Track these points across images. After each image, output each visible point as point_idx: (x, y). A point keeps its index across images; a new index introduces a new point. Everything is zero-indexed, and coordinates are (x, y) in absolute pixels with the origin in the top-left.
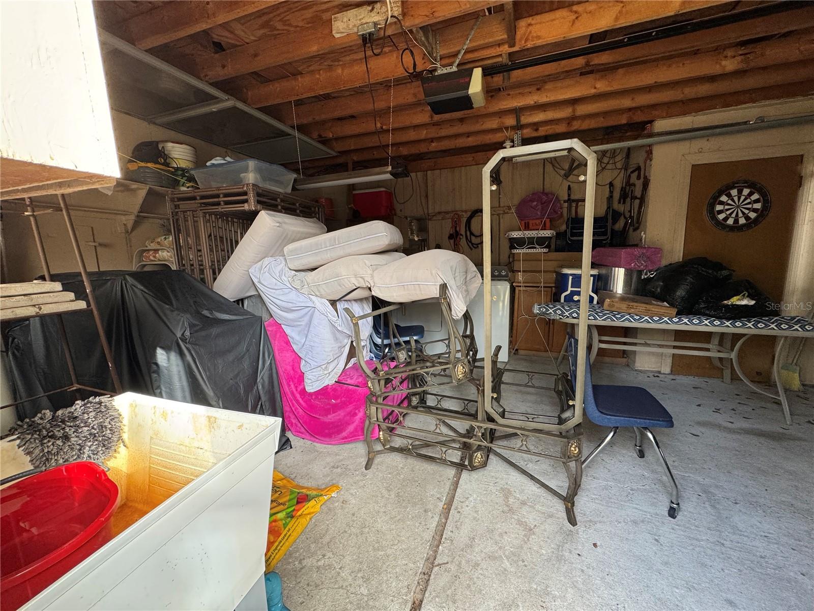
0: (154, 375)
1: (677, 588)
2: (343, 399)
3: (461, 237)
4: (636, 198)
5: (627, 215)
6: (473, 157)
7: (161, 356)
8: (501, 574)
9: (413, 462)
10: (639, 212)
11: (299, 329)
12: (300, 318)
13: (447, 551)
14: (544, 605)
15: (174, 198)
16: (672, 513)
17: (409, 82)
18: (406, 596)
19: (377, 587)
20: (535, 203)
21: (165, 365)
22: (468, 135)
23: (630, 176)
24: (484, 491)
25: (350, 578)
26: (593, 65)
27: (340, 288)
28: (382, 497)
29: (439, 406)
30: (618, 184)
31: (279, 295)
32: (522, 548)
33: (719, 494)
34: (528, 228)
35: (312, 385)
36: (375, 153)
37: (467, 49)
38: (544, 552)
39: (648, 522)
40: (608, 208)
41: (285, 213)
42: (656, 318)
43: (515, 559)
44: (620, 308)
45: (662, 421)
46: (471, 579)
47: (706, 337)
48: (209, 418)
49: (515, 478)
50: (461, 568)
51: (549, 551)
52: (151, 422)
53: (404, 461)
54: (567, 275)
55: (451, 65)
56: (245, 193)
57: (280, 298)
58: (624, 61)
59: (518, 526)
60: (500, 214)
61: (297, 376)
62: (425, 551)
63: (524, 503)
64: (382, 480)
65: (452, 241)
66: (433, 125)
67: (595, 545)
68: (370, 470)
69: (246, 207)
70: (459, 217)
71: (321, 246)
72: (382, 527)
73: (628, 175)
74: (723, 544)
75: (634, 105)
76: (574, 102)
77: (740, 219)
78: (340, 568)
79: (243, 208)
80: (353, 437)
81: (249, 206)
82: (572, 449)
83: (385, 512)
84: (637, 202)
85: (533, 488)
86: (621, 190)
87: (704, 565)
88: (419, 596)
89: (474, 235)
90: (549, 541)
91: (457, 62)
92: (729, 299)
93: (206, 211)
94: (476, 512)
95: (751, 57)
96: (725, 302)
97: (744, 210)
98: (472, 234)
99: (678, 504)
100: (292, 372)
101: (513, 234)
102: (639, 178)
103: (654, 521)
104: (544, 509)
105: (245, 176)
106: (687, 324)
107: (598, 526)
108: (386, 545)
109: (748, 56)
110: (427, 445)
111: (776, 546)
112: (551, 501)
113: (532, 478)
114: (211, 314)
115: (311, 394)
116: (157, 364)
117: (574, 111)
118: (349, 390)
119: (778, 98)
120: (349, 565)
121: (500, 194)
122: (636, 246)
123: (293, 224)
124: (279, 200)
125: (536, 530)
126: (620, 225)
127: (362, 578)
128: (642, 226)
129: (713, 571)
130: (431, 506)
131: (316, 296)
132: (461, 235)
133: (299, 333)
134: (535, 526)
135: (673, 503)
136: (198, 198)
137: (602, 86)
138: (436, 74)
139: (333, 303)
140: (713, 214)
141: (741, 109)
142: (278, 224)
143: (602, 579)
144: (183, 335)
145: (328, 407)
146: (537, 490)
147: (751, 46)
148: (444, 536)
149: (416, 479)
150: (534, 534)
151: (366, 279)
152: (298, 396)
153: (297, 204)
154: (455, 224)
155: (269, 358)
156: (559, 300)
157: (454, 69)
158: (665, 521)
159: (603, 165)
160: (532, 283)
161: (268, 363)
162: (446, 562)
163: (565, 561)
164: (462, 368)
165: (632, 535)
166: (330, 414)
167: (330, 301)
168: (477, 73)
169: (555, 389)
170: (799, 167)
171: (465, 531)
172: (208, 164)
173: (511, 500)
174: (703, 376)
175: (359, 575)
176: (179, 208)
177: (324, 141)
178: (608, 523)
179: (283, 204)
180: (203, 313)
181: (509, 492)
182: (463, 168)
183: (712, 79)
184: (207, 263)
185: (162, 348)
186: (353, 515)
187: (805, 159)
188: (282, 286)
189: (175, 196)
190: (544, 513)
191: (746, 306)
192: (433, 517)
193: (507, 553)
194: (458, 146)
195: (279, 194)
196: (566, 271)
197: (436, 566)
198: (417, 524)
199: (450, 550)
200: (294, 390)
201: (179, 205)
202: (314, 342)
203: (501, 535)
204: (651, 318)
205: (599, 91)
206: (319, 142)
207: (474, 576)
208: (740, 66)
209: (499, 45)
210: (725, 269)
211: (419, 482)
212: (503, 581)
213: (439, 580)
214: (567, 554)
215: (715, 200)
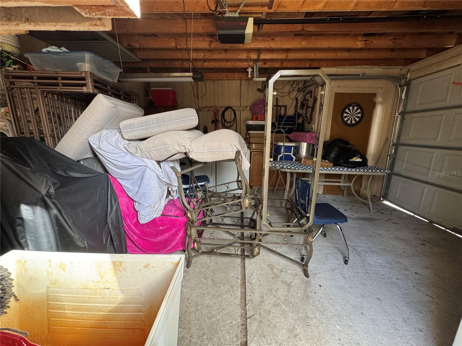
0: (19, 228)
1: (359, 298)
2: (168, 226)
3: (219, 122)
4: (309, 107)
5: (304, 115)
6: (226, 75)
7: (26, 211)
8: (283, 313)
9: (214, 258)
10: (311, 115)
11: (132, 181)
12: (134, 174)
13: (251, 308)
14: (308, 324)
15: (9, 76)
16: (346, 262)
17: (199, 19)
18: (237, 342)
19: (218, 342)
20: (261, 106)
21: (31, 218)
22: (227, 60)
23: (305, 95)
24: (260, 268)
25: (199, 341)
26: (305, 31)
27: (166, 153)
28: (203, 284)
29: (222, 222)
30: (300, 99)
31: (117, 158)
32: (288, 296)
33: (360, 250)
34: (257, 119)
35: (144, 218)
36: (166, 63)
37: (245, 3)
38: (299, 295)
39: (338, 269)
40: (295, 112)
41: (114, 97)
42: (325, 168)
43: (287, 303)
44: (309, 163)
45: (344, 219)
46: (269, 321)
47: (339, 176)
48: (114, 263)
49: (273, 258)
50: (261, 316)
51: (301, 294)
52: (47, 274)
53: (210, 258)
54: (280, 147)
55: (235, 11)
56: (84, 79)
57: (119, 159)
58: (320, 32)
59: (282, 284)
60: (241, 110)
61: (131, 214)
62: (239, 311)
63: (281, 271)
64: (200, 273)
65: (214, 125)
66: (208, 51)
67: (320, 286)
68: (190, 268)
69: (85, 90)
70: (218, 111)
71: (150, 123)
72: (209, 303)
73: (305, 94)
74: (368, 273)
75: (315, 58)
76: (288, 50)
77: (353, 121)
78: (191, 337)
79: (81, 90)
80: (175, 249)
81: (87, 89)
82: (310, 239)
83: (208, 293)
84: (310, 110)
85: (283, 262)
86: (301, 103)
87: (364, 284)
88: (244, 340)
89: (226, 122)
90: (300, 289)
91: (239, 11)
92: (352, 158)
93: (45, 90)
94: (260, 281)
95: (368, 42)
96: (350, 160)
97: (354, 117)
98: (225, 121)
99: (348, 258)
100: (127, 211)
101: (250, 122)
102: (311, 97)
103: (340, 268)
104: (292, 272)
105: (81, 66)
106: (338, 171)
107: (318, 275)
108: (215, 314)
109: (366, 41)
110: (222, 247)
111: (385, 269)
112: (294, 267)
113: (284, 257)
114: (66, 173)
115: (143, 225)
116: (22, 219)
117: (287, 56)
118: (172, 220)
119: (370, 65)
120: (195, 333)
121: (241, 99)
122: (309, 132)
123: (124, 107)
124: (109, 87)
125: (292, 284)
126: (300, 121)
127: (207, 339)
128: (312, 122)
129: (368, 286)
130: (234, 283)
131: (148, 158)
132: (219, 121)
133: (132, 184)
134: (291, 282)
135: (346, 257)
136: (35, 78)
137: (304, 44)
138: (225, 16)
139: (159, 162)
140: (342, 118)
141: (356, 68)
142: (114, 105)
143: (329, 302)
144: (48, 192)
145: (157, 232)
146: (286, 263)
147: (368, 37)
148: (247, 300)
149: (220, 268)
150: (291, 287)
151: (187, 147)
152: (133, 227)
153: (122, 92)
154: (216, 114)
155: (115, 204)
156: (277, 160)
157: (237, 15)
158: (344, 267)
159: (293, 88)
160: (260, 150)
161: (115, 208)
162: (252, 314)
163: (310, 298)
164: (248, 200)
165: (333, 277)
166: (159, 236)
167: (157, 161)
168: (251, 21)
169: (285, 207)
170: (375, 98)
171: (257, 294)
172: (44, 50)
173: (275, 271)
174: (336, 194)
175: (205, 337)
176: (14, 85)
177: (132, 50)
178: (322, 273)
179: (112, 91)
180: (57, 173)
181: (273, 266)
182: (220, 81)
183: (349, 50)
184: (47, 132)
185: (26, 204)
186: (188, 299)
187: (377, 95)
188: (119, 151)
189: (10, 74)
190: (292, 274)
191: (359, 162)
192: (237, 290)
193: (282, 300)
194: (221, 67)
195: (109, 83)
196: (281, 144)
197: (248, 318)
198: (230, 296)
199: (252, 307)
200: (130, 223)
201: (14, 82)
202: (147, 190)
203: (276, 291)
204: (323, 168)
205: (303, 47)
206: (128, 49)
207: (270, 319)
208: (363, 46)
209: (263, 6)
210: (350, 144)
211: (223, 270)
212: (285, 317)
213: (252, 327)
214: (310, 294)
215: (344, 111)
